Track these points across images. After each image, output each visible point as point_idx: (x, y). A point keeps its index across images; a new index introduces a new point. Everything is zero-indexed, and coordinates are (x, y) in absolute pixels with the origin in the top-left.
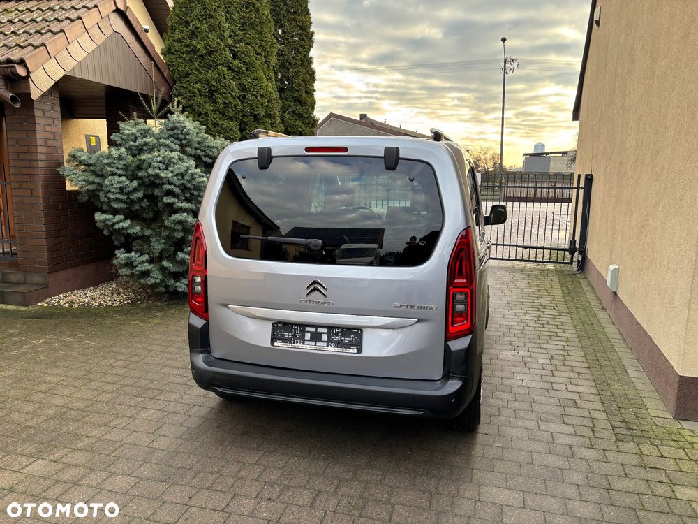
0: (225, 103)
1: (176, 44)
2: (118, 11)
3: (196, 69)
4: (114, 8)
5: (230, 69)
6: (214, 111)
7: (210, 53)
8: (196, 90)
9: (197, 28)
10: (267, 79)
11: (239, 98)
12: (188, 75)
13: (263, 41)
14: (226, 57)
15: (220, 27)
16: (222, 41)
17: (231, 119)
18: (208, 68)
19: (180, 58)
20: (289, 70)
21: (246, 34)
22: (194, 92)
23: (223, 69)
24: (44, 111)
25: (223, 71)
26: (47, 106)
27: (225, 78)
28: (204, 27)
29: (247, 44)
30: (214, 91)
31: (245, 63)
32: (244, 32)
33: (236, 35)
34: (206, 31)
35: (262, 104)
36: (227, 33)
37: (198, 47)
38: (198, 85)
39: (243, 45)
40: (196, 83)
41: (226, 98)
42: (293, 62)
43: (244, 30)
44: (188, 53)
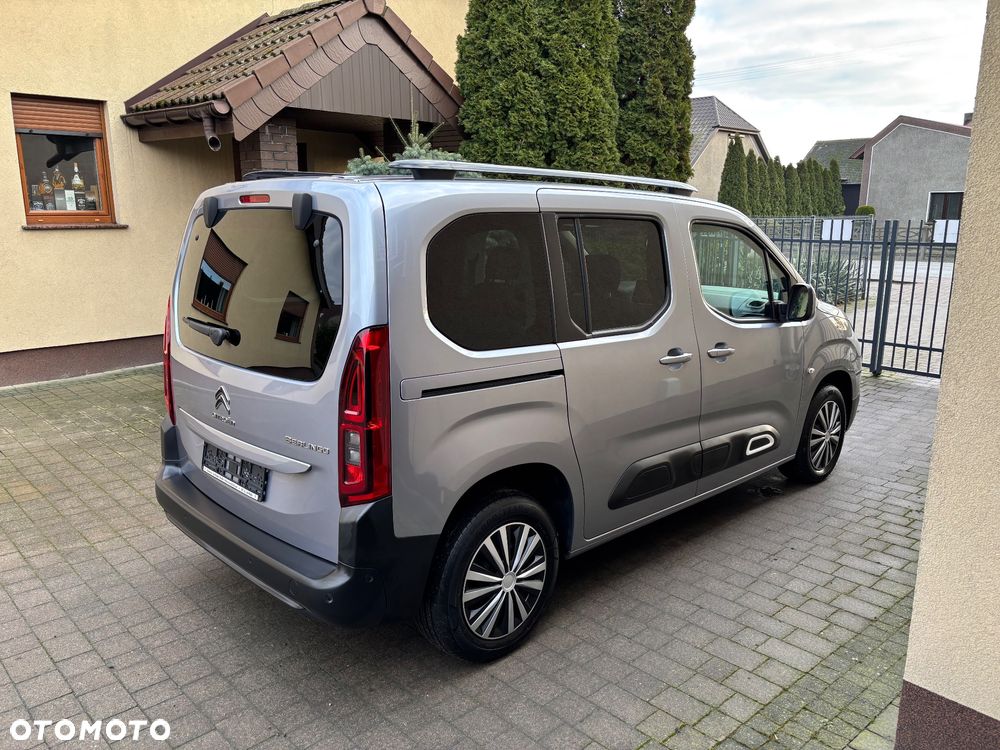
0: (522, 125)
1: (468, 48)
2: (370, 15)
3: (489, 79)
4: (364, 12)
5: (537, 73)
6: (507, 137)
7: (507, 54)
8: (483, 109)
9: (493, 21)
10: (594, 83)
11: (546, 115)
12: (477, 88)
13: (588, 25)
14: (529, 57)
15: (524, 15)
16: (526, 34)
17: (531, 146)
18: (504, 75)
19: (471, 66)
20: (642, 62)
21: (563, 18)
22: (481, 112)
23: (524, 74)
24: (274, 153)
25: (523, 78)
26: (280, 146)
27: (525, 88)
28: (502, 18)
29: (564, 33)
30: (509, 109)
31: (557, 64)
32: (562, 15)
33: (549, 23)
34: (504, 24)
35: (580, 122)
36: (536, 21)
37: (491, 48)
38: (488, 102)
39: (555, 36)
40: (487, 98)
41: (523, 117)
42: (650, 50)
43: (562, 13)
44: (480, 58)
